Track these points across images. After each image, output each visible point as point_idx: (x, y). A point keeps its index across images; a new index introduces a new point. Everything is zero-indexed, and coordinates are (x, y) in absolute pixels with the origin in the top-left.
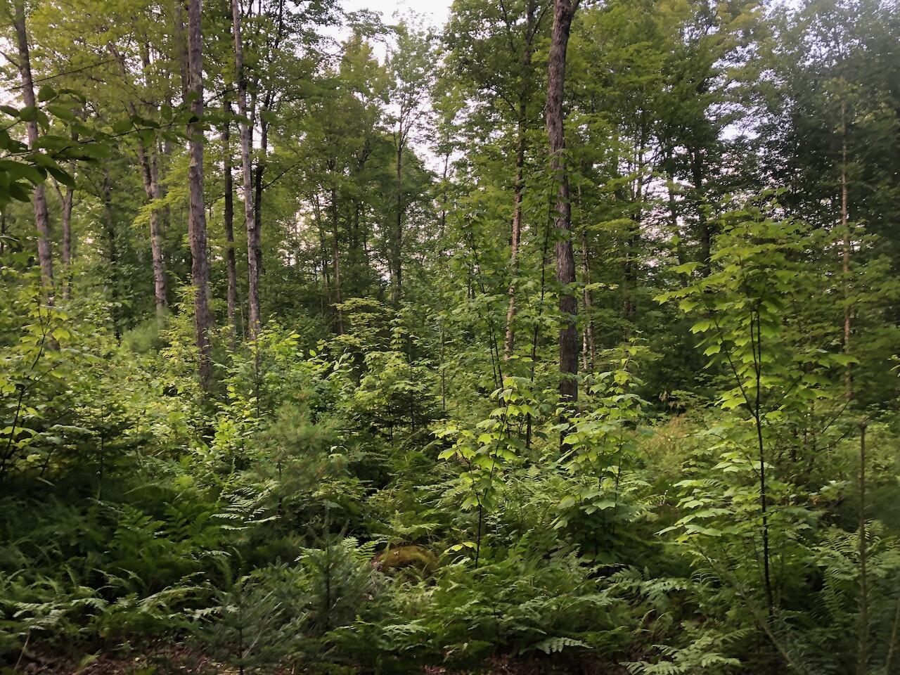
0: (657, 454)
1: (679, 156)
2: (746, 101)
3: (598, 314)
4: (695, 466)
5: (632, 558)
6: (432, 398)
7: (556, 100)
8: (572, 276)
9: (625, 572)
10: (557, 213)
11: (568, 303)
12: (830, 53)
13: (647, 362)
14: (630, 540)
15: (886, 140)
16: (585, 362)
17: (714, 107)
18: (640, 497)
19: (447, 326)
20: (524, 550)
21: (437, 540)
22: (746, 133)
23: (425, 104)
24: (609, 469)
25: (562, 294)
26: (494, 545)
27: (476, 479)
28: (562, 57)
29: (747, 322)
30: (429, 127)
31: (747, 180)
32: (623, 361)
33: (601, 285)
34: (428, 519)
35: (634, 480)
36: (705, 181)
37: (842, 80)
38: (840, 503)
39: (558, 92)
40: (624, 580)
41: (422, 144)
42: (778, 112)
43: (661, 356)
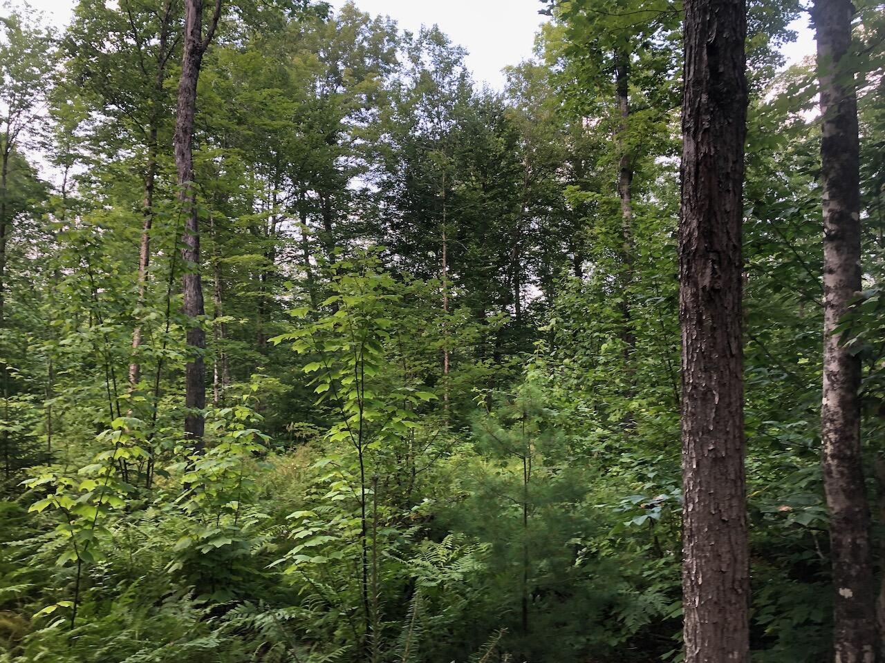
0: (283, 484)
1: (311, 199)
2: (370, 158)
3: (230, 346)
4: (316, 493)
5: (249, 592)
6: (34, 438)
7: (185, 132)
8: (199, 308)
9: (240, 608)
10: (184, 244)
11: (196, 337)
12: (434, 128)
13: (278, 393)
14: (249, 574)
15: (474, 207)
16: (216, 395)
17: (342, 159)
18: (262, 529)
19: (54, 357)
20: (131, 600)
21: (30, 602)
22: (369, 186)
23: (41, 108)
24: (228, 505)
25: (188, 327)
26: (98, 599)
27: (75, 531)
28: (192, 90)
29: (353, 363)
30: (44, 133)
31: (369, 229)
32: (245, 397)
33: (231, 318)
34: (18, 580)
35: (255, 513)
36: (334, 224)
37: (442, 153)
38: (432, 518)
39: (188, 124)
40: (237, 617)
41: (34, 151)
42: (395, 172)
43: (290, 388)
